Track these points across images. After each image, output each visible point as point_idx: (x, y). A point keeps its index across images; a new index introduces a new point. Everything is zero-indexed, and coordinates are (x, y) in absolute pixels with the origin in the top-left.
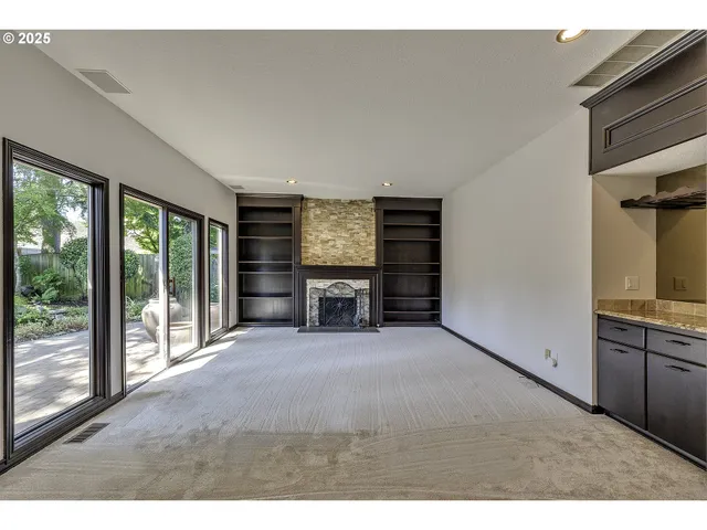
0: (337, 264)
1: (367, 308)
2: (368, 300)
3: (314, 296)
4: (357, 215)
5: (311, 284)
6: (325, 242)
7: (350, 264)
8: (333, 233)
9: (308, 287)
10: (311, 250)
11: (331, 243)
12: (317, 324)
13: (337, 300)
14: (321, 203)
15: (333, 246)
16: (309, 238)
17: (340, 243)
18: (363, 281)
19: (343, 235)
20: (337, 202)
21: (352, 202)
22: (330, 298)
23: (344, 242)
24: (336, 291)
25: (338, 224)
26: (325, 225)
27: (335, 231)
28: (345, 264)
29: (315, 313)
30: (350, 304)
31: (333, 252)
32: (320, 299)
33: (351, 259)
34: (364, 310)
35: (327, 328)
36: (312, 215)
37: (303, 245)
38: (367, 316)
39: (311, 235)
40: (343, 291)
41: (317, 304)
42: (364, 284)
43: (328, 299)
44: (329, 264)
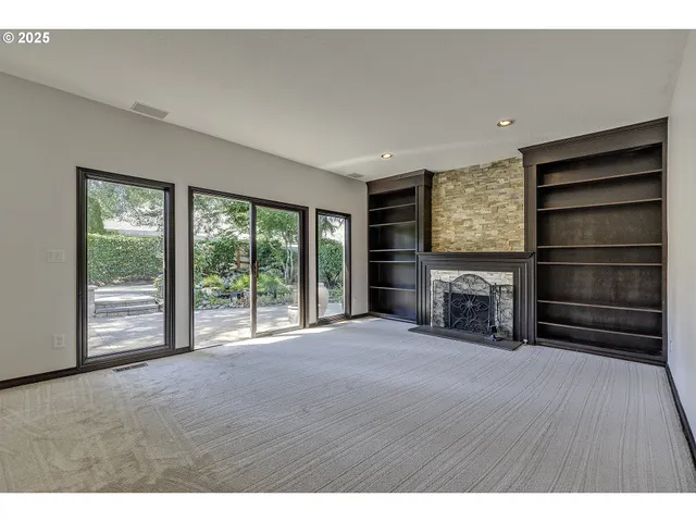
0: (475, 250)
1: (509, 313)
2: (511, 301)
3: (439, 290)
4: (502, 181)
5: (436, 275)
6: (458, 223)
7: (492, 250)
8: (468, 211)
9: (432, 279)
10: (442, 235)
11: (467, 224)
12: (442, 325)
13: (466, 297)
14: (453, 175)
15: (470, 228)
16: (440, 219)
17: (477, 223)
18: (503, 274)
19: (483, 211)
20: (475, 169)
21: (495, 165)
22: (458, 295)
23: (484, 221)
24: (465, 286)
25: (476, 198)
26: (460, 201)
27: (471, 208)
28: (484, 250)
29: (440, 311)
30: (484, 305)
31: (468, 235)
32: (446, 295)
33: (493, 243)
34: (504, 315)
35: (454, 331)
36: (443, 193)
37: (433, 229)
38: (509, 325)
39: (442, 216)
40: (475, 287)
41: (442, 300)
42: (504, 278)
43: (454, 295)
44: (464, 251)
